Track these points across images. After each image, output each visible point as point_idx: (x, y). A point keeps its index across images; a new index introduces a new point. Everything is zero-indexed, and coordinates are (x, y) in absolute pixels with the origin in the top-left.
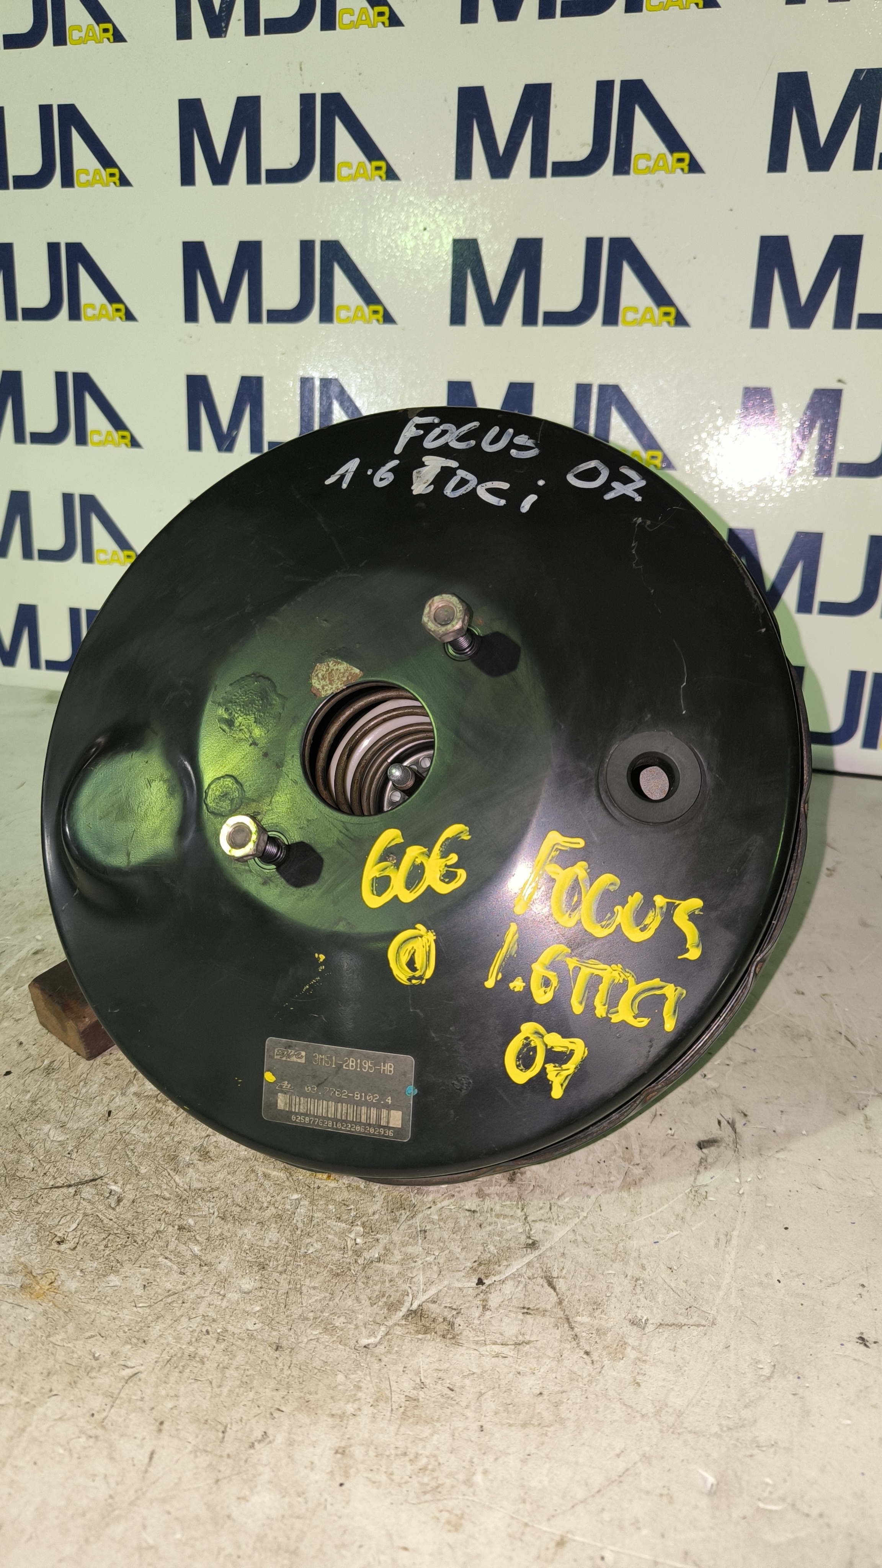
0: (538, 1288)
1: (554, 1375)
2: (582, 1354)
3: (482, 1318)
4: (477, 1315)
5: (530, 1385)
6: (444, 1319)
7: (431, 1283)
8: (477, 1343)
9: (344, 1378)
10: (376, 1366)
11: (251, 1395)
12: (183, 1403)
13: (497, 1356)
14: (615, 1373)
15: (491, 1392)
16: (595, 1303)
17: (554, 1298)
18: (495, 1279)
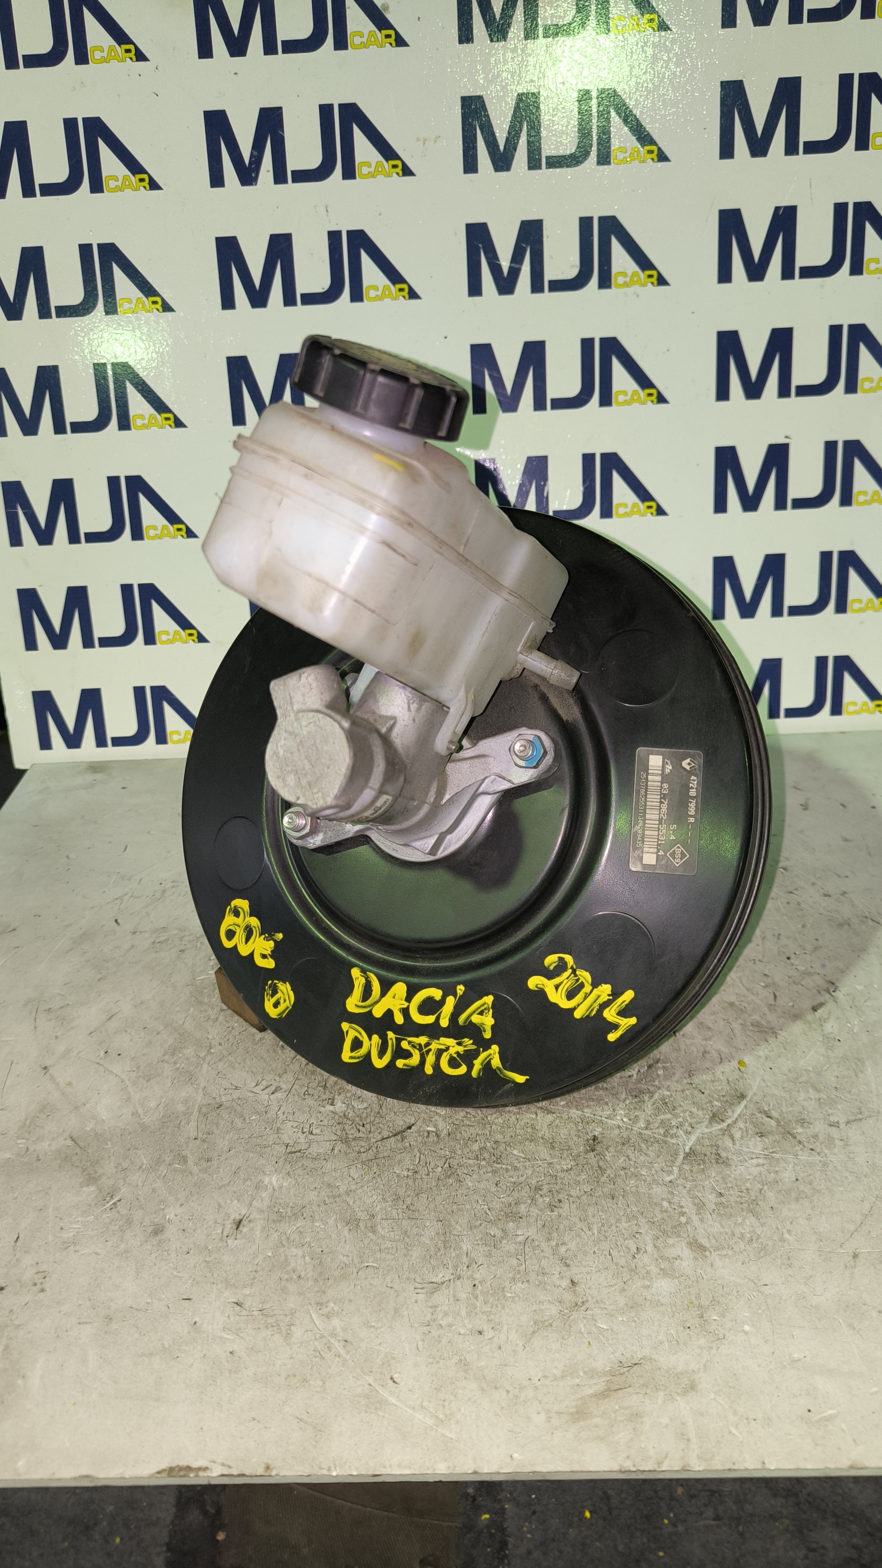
0: (760, 1120)
1: (799, 1167)
2: (809, 1151)
3: (735, 1147)
4: (731, 1145)
5: (787, 1176)
6: (711, 1153)
7: (688, 1134)
8: (740, 1161)
9: (668, 1204)
10: (685, 1191)
11: (614, 1229)
12: (572, 1245)
13: (758, 1165)
14: (835, 1157)
15: (766, 1187)
16: (801, 1120)
17: (773, 1123)
18: (729, 1121)
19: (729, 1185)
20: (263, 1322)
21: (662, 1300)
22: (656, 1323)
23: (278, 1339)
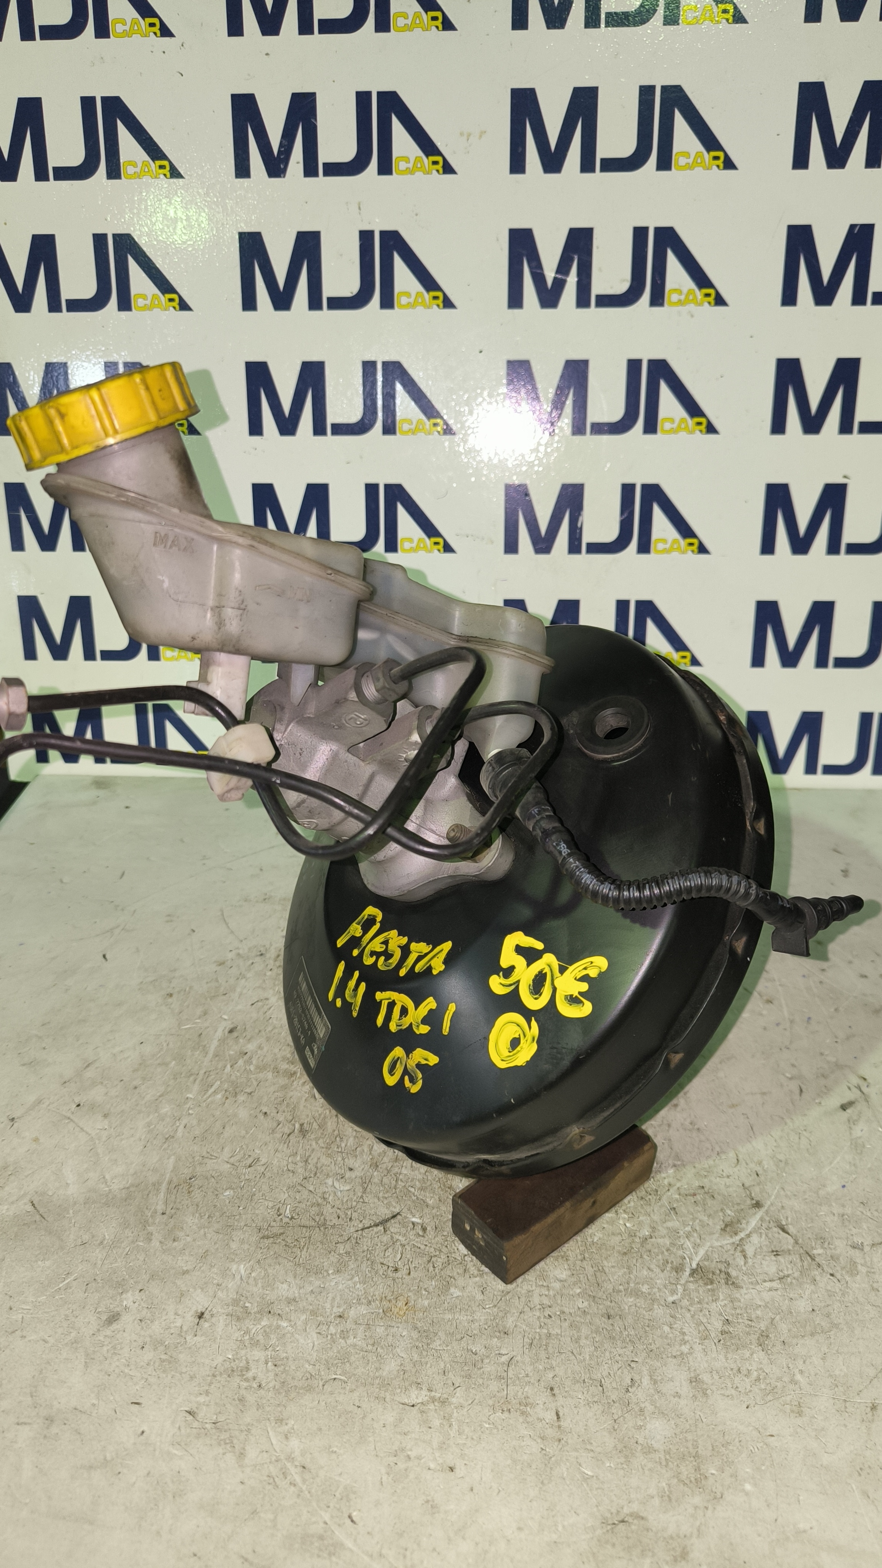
0: (776, 1235)
1: (816, 1295)
2: (829, 1276)
3: (747, 1265)
4: (743, 1263)
5: (802, 1305)
6: (721, 1271)
7: (696, 1246)
8: (752, 1283)
9: (669, 1329)
10: (688, 1315)
11: (607, 1354)
12: (560, 1371)
13: (770, 1290)
14: (857, 1285)
15: (778, 1317)
16: (821, 1238)
17: (791, 1241)
18: (742, 1235)
19: (738, 1311)
20: (216, 1437)
21: (656, 1446)
22: (647, 1472)
23: (230, 1458)
